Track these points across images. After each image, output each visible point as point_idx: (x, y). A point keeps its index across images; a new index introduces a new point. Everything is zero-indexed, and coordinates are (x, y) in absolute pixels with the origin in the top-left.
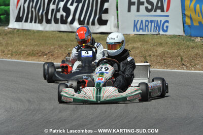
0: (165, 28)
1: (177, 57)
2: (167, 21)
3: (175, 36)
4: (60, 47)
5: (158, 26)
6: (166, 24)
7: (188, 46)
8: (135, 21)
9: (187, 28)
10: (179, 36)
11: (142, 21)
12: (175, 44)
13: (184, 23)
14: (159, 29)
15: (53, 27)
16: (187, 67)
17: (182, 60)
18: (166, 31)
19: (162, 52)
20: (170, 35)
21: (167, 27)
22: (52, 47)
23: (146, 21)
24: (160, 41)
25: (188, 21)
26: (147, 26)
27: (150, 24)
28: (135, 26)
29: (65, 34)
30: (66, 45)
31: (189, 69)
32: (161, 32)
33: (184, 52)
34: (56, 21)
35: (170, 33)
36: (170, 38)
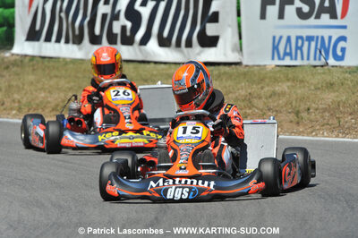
0: (339, 53)
2: (343, 38)
5: (324, 48)
6: (341, 44)
8: (274, 38)
11: (289, 39)
14: (327, 53)
18: (341, 58)
20: (349, 67)
21: (343, 50)
23: (298, 38)
24: (328, 78)
26: (301, 48)
27: (306, 44)
28: (275, 48)
32: (331, 61)
35: (348, 62)
36: (350, 73)
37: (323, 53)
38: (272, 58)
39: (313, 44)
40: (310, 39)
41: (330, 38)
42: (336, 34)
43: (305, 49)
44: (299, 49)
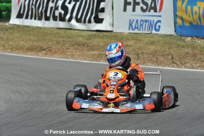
0: (157, 28)
1: (168, 55)
2: (159, 21)
3: (166, 36)
4: (58, 43)
6: (158, 24)
7: (179, 45)
8: (130, 20)
9: (178, 28)
10: (171, 35)
11: (137, 21)
12: (166, 43)
13: (175, 23)
15: (51, 24)
16: (177, 65)
17: (173, 58)
18: (158, 30)
19: (154, 50)
20: (162, 35)
21: (159, 26)
22: (50, 43)
23: (141, 20)
24: (152, 39)
25: (179, 21)
27: (144, 23)
28: (131, 25)
29: (63, 31)
30: (64, 41)
31: (179, 67)
32: (154, 32)
33: (175, 51)
34: (55, 19)
35: (161, 32)
36: (162, 37)
37: (151, 28)
38: (129, 29)
39: (147, 23)
40: (146, 21)
41: (154, 21)
42: (156, 19)
43: (144, 26)
44: (141, 25)
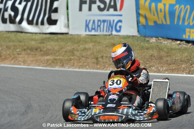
0: (118, 28)
2: (120, 21)
3: (128, 37)
4: (8, 48)
5: (111, 26)
6: (119, 24)
7: (143, 47)
8: (86, 21)
9: (141, 28)
10: (133, 36)
11: (94, 21)
13: (138, 22)
14: (112, 29)
18: (119, 31)
20: (123, 36)
21: (120, 27)
23: (99, 21)
24: (112, 41)
27: (102, 24)
28: (87, 26)
29: (13, 34)
30: (14, 46)
32: (114, 33)
33: (138, 53)
34: (4, 21)
36: (124, 38)
37: (110, 29)
38: (86, 31)
39: (106, 24)
40: (104, 21)
41: (114, 21)
42: (116, 19)
43: (102, 26)
44: (99, 26)
